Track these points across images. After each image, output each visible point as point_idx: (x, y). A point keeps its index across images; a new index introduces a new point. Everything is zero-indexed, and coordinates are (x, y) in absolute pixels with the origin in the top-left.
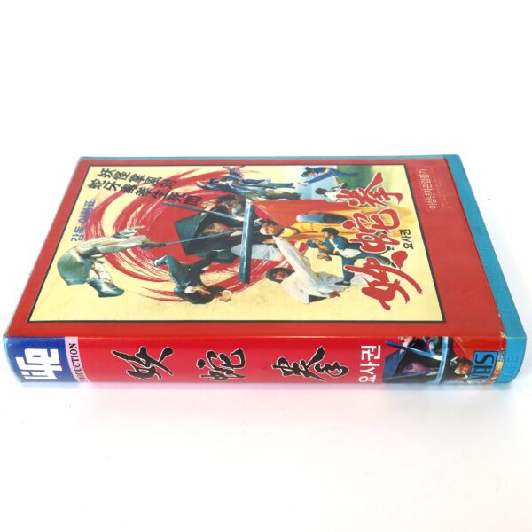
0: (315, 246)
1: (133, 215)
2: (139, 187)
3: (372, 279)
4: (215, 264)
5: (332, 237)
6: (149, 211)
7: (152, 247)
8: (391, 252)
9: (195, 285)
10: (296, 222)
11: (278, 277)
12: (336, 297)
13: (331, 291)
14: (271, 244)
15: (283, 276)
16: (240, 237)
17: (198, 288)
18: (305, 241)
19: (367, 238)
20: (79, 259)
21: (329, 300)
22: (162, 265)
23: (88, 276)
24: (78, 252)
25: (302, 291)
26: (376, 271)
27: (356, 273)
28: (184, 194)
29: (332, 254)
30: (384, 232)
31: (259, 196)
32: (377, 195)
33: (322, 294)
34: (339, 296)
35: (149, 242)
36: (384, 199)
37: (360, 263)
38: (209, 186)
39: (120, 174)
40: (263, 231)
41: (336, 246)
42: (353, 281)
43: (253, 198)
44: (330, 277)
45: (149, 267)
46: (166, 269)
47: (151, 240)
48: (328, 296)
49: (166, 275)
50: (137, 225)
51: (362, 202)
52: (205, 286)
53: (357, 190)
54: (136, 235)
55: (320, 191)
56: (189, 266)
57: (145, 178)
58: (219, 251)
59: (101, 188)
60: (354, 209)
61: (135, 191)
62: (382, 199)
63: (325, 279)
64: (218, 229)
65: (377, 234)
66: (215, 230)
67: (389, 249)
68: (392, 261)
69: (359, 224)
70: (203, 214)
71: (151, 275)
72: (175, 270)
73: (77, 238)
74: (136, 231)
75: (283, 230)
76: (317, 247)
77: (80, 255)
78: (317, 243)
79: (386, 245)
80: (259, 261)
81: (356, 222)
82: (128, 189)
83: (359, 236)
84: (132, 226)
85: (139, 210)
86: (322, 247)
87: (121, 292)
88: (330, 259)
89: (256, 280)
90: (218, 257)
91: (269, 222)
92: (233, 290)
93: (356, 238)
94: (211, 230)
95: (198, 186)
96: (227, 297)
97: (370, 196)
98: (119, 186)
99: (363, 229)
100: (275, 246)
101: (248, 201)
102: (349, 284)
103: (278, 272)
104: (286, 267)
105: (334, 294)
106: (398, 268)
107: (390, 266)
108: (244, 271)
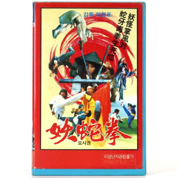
0: (80, 107)
1: (100, 34)
2: (121, 33)
3: (62, 127)
4: (70, 70)
5: (86, 114)
6: (103, 40)
7: (80, 45)
8: (76, 136)
9: (58, 63)
10: (95, 100)
11: (62, 93)
12: (52, 114)
13: (55, 112)
14: (81, 90)
15: (63, 95)
16: (86, 78)
17: (56, 65)
18: (83, 103)
19: (85, 128)
20: (73, 18)
21: (50, 111)
22: (69, 50)
23: (64, 23)
24: (77, 17)
25: (55, 102)
26: (66, 129)
27: (64, 122)
28: (115, 54)
29: (75, 114)
30: (89, 135)
31: (113, 85)
32: (113, 134)
33: (54, 109)
34: (53, 115)
35: (83, 43)
36: (111, 137)
37: (70, 124)
38: (121, 63)
39: (131, 23)
40: (89, 87)
41: (80, 115)
42: (60, 120)
43: (112, 83)
44: (62, 112)
45: (68, 46)
46: (67, 52)
47: (84, 44)
48: (52, 111)
49: (64, 52)
50: (94, 37)
51: (108, 128)
52: (57, 67)
53: (117, 127)
54: (87, 37)
55: (117, 111)
56: (68, 60)
57: (128, 35)
58: (77, 71)
59: (121, 17)
60: (104, 124)
61: (118, 32)
62: (111, 136)
63: (61, 110)
64: (91, 69)
65: (87, 132)
66: (90, 68)
67: (78, 135)
68: (71, 136)
69: (94, 125)
70: (101, 63)
71: (64, 47)
72: (67, 55)
73: (86, 14)
74: (90, 37)
75: (90, 95)
76: (79, 108)
77: (76, 18)
78: (82, 108)
79: (80, 135)
80: (71, 86)
81: (95, 124)
82: (119, 29)
83: (86, 125)
84: (93, 35)
85: (104, 36)
86: (79, 110)
87: (55, 37)
88: (72, 113)
89: (61, 85)
90: (73, 71)
91: (95, 89)
92: (56, 78)
93: (84, 124)
94: (90, 67)
95: (121, 59)
96: (52, 76)
97: (113, 132)
98: (122, 25)
99: (90, 127)
100: (79, 92)
101: (110, 81)
102: (58, 119)
103: (65, 93)
104: (68, 96)
105: (53, 113)
106: (67, 137)
107: (68, 135)
108: (65, 81)
